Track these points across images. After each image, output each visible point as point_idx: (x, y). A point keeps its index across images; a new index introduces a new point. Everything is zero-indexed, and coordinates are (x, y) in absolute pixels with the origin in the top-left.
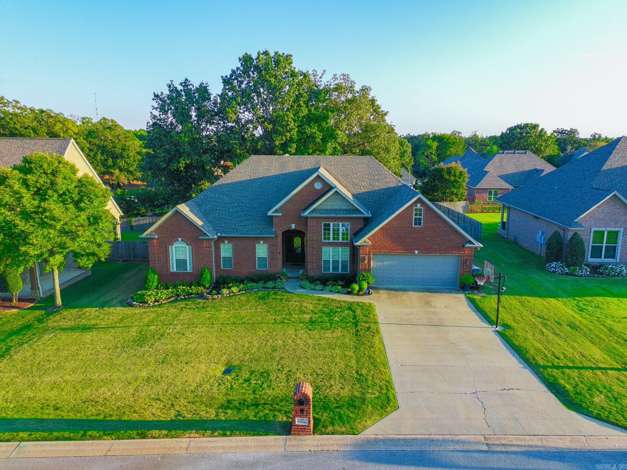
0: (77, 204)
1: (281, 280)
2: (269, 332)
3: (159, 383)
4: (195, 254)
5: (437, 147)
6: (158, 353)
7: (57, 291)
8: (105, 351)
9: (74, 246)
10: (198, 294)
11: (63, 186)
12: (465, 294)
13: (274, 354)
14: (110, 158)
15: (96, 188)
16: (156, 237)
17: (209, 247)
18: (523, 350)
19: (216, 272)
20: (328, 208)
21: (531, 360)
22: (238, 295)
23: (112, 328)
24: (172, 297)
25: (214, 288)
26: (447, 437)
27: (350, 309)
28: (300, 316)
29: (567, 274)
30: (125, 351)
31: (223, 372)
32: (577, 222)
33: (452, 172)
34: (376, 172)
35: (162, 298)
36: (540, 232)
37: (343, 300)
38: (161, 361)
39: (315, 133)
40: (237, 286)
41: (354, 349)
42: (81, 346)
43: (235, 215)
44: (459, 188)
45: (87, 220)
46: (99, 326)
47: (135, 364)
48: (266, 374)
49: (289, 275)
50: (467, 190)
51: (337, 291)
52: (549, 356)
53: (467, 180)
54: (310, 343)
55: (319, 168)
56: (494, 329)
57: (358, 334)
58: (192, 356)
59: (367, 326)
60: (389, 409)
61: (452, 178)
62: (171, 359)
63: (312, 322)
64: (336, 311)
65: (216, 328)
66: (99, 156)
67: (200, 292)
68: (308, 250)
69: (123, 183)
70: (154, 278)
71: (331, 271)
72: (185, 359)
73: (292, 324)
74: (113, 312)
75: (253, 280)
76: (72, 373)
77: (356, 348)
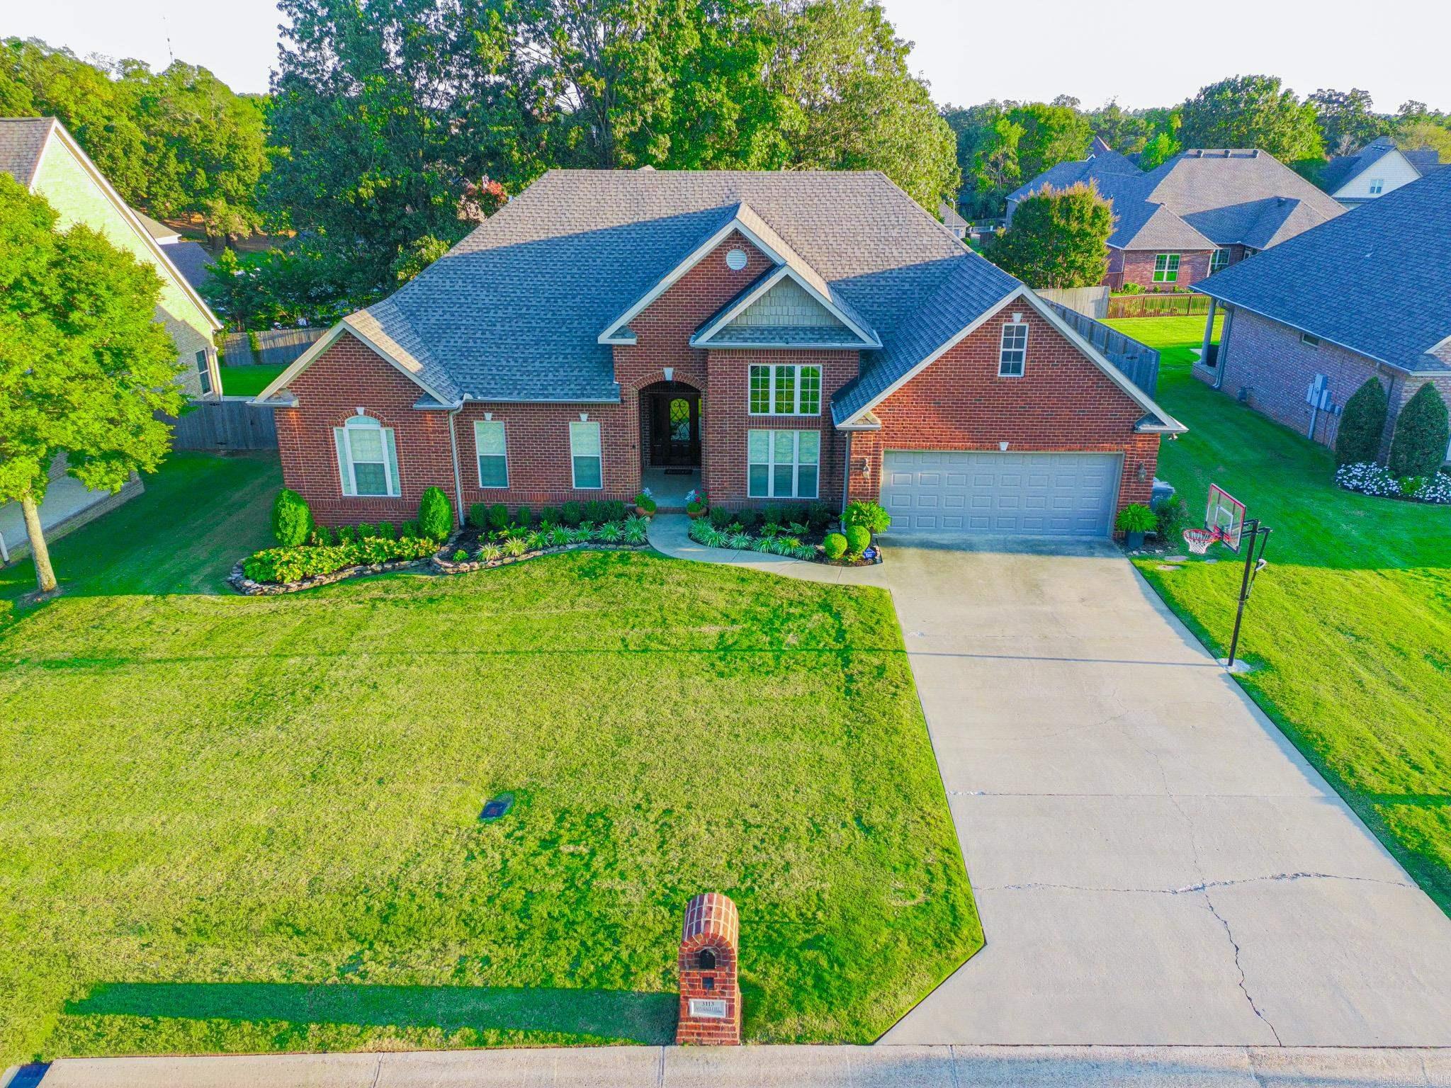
0: (61, 315)
1: (638, 517)
2: (610, 679)
3: (299, 848)
4: (406, 447)
5: (1020, 139)
6: (304, 747)
7: (38, 551)
8: (157, 738)
9: (61, 434)
10: (417, 558)
11: (12, 265)
12: (1131, 558)
13: (624, 751)
14: (200, 170)
15: (111, 266)
16: (295, 403)
17: (443, 432)
18: (1316, 740)
19: (466, 497)
20: (765, 322)
21: (1344, 776)
22: (524, 562)
23: (182, 660)
24: (348, 566)
25: (460, 541)
26: (1139, 1052)
27: (825, 607)
28: (690, 628)
29: (1393, 495)
30: (212, 741)
31: (480, 810)
32: (1431, 356)
33: (1076, 207)
34: (893, 218)
35: (322, 569)
36: (1319, 378)
37: (805, 579)
38: (308, 773)
39: (721, 105)
40: (523, 537)
41: (845, 738)
42: (93, 722)
43: (509, 341)
44: (1089, 251)
45: (93, 360)
46: (149, 655)
47: (235, 783)
48: (601, 822)
49: (660, 503)
50: (1109, 257)
51: (787, 551)
52: (1392, 759)
53: (1110, 231)
54: (722, 718)
55: (737, 206)
56: (1223, 670)
57: (854, 687)
58: (396, 757)
59: (876, 662)
60: (959, 950)
61: (1074, 226)
62: (338, 768)
63: (724, 648)
64: (788, 613)
65: (464, 667)
66: (172, 166)
67: (422, 553)
68: (710, 439)
69: (239, 235)
70: (297, 517)
71: (771, 494)
72: (374, 767)
73: (671, 654)
74: (190, 611)
75: (563, 522)
76: (57, 813)
77: (849, 733)
